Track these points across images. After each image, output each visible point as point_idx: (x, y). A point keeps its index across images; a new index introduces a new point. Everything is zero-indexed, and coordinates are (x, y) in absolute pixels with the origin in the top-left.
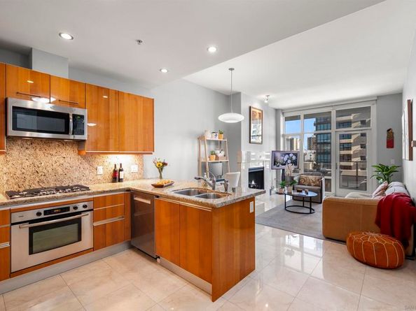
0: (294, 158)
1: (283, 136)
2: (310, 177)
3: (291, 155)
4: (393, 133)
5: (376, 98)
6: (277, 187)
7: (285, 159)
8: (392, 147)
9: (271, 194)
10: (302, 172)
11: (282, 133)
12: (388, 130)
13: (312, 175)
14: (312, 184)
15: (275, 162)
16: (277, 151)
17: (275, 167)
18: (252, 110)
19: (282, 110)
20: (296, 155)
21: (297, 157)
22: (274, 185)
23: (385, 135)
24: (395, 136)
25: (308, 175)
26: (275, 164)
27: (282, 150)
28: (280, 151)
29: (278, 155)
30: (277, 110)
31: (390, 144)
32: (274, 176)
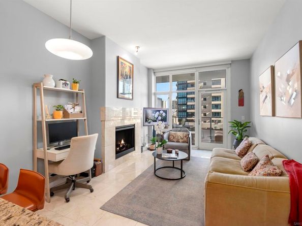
0: (164, 114)
1: (155, 94)
2: (179, 133)
3: (161, 112)
4: (243, 93)
5: (231, 63)
6: (149, 143)
7: (156, 115)
8: (243, 105)
9: (142, 152)
10: (170, 128)
11: (153, 91)
12: (240, 91)
13: (180, 131)
14: (181, 140)
15: (147, 119)
16: (148, 108)
17: (147, 123)
18: (120, 60)
19: (153, 70)
20: (165, 112)
21: (166, 114)
22: (146, 141)
23: (237, 95)
24: (245, 96)
25: (176, 131)
26: (146, 121)
27: (153, 107)
28: (151, 108)
29: (150, 112)
30: (149, 69)
31: (241, 103)
32: (146, 132)
